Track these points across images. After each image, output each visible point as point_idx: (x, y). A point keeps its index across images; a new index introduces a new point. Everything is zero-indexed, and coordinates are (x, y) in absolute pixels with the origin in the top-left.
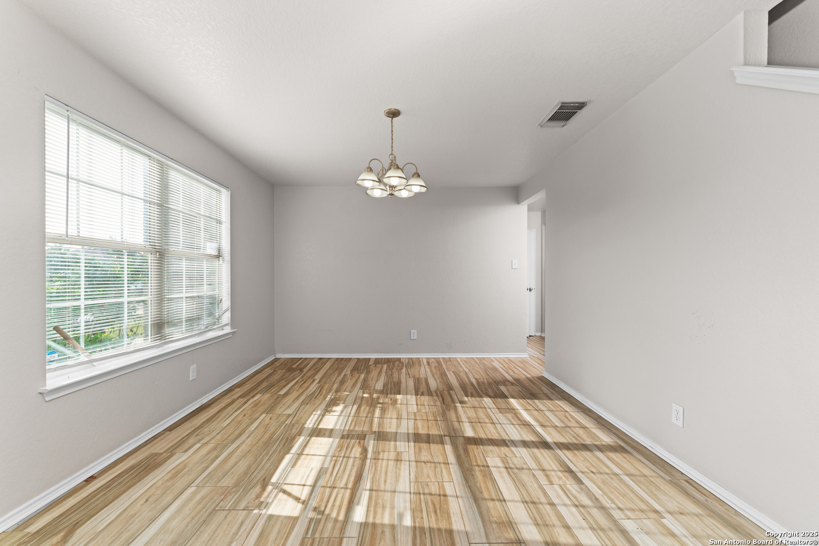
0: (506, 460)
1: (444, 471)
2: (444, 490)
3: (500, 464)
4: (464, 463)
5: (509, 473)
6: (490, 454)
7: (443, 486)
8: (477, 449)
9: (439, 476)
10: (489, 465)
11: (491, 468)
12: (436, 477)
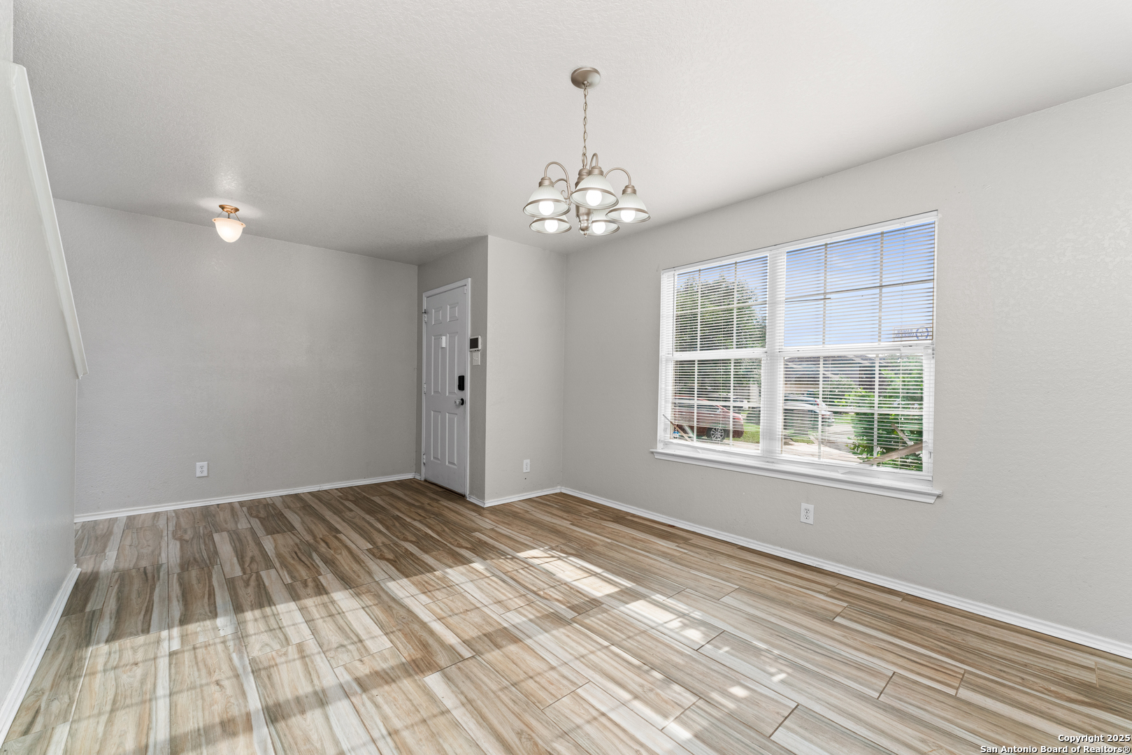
0: (361, 654)
1: (439, 611)
2: (429, 597)
3: (368, 643)
4: (421, 627)
5: (357, 636)
6: (387, 654)
7: (432, 599)
8: (409, 655)
9: (442, 605)
10: (385, 637)
11: (382, 633)
12: (444, 603)
